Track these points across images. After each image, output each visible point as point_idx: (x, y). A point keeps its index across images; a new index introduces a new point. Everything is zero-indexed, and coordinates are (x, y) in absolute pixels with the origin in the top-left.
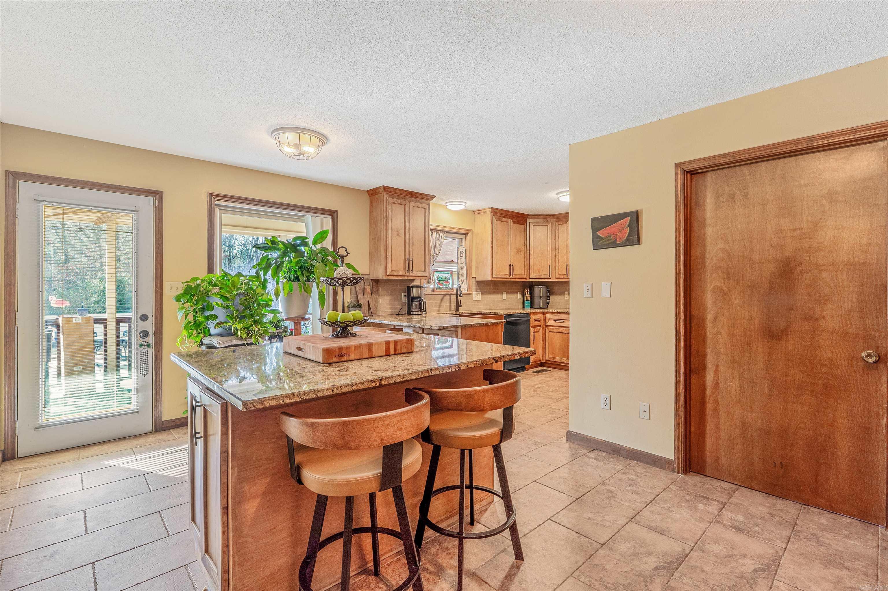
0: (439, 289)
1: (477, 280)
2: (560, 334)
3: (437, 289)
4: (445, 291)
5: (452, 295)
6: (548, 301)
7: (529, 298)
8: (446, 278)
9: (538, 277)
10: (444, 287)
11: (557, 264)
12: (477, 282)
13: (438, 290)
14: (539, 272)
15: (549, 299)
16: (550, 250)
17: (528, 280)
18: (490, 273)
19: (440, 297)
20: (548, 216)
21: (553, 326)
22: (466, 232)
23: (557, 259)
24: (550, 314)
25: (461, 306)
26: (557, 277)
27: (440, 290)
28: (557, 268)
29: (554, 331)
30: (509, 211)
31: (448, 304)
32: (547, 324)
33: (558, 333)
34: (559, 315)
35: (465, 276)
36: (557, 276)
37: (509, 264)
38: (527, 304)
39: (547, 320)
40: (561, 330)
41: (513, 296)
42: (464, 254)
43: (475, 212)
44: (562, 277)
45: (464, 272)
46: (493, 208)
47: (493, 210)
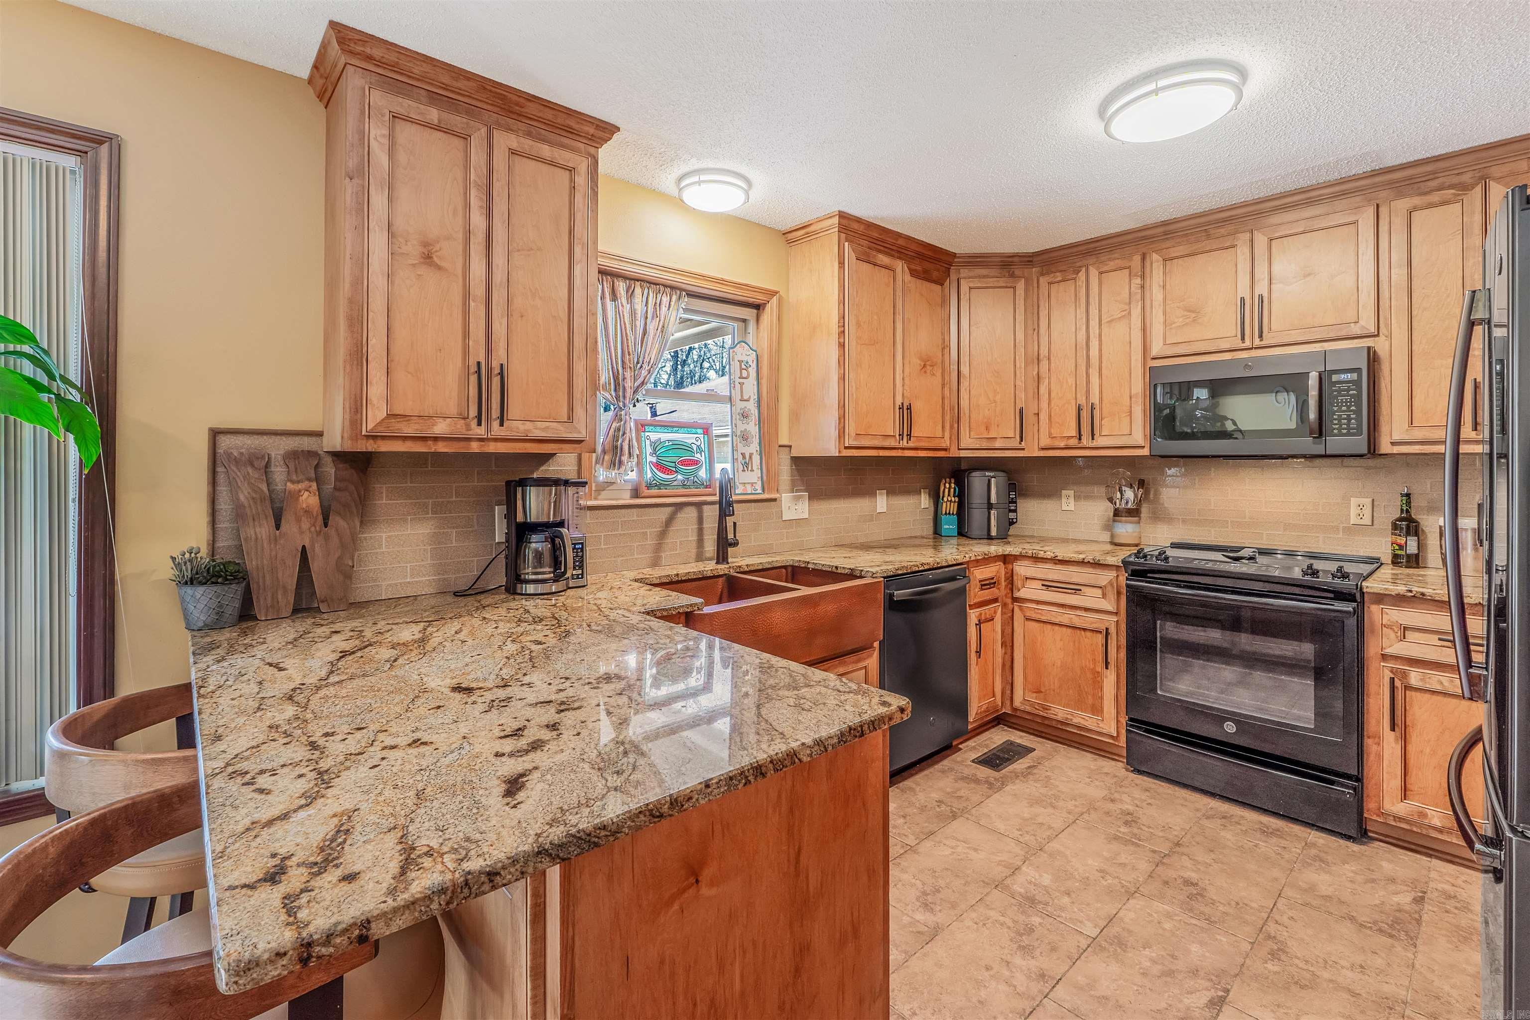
0: (659, 486)
1: (795, 453)
2: (1064, 629)
3: (649, 486)
4: (682, 491)
5: (705, 507)
6: (1012, 515)
7: (954, 508)
8: (688, 448)
9: (985, 445)
10: (680, 477)
11: (1044, 405)
12: (797, 461)
13: (654, 491)
14: (987, 428)
15: (1015, 511)
16: (1021, 363)
17: (954, 453)
18: (834, 433)
19: (663, 514)
20: (1016, 259)
21: (1038, 602)
22: (759, 298)
23: (1043, 389)
24: (1026, 563)
25: (735, 544)
26: (1042, 445)
27: (663, 491)
28: (1043, 416)
29: (1044, 618)
30: (899, 235)
31: (693, 537)
32: (1017, 594)
33: (1057, 628)
34: (1059, 567)
35: (756, 441)
36: (1045, 441)
37: (899, 401)
38: (949, 525)
39: (1018, 582)
40: (1066, 617)
41: (905, 503)
42: (752, 371)
43: (790, 236)
44: (1062, 445)
45: (753, 428)
46: (842, 215)
47: (844, 222)
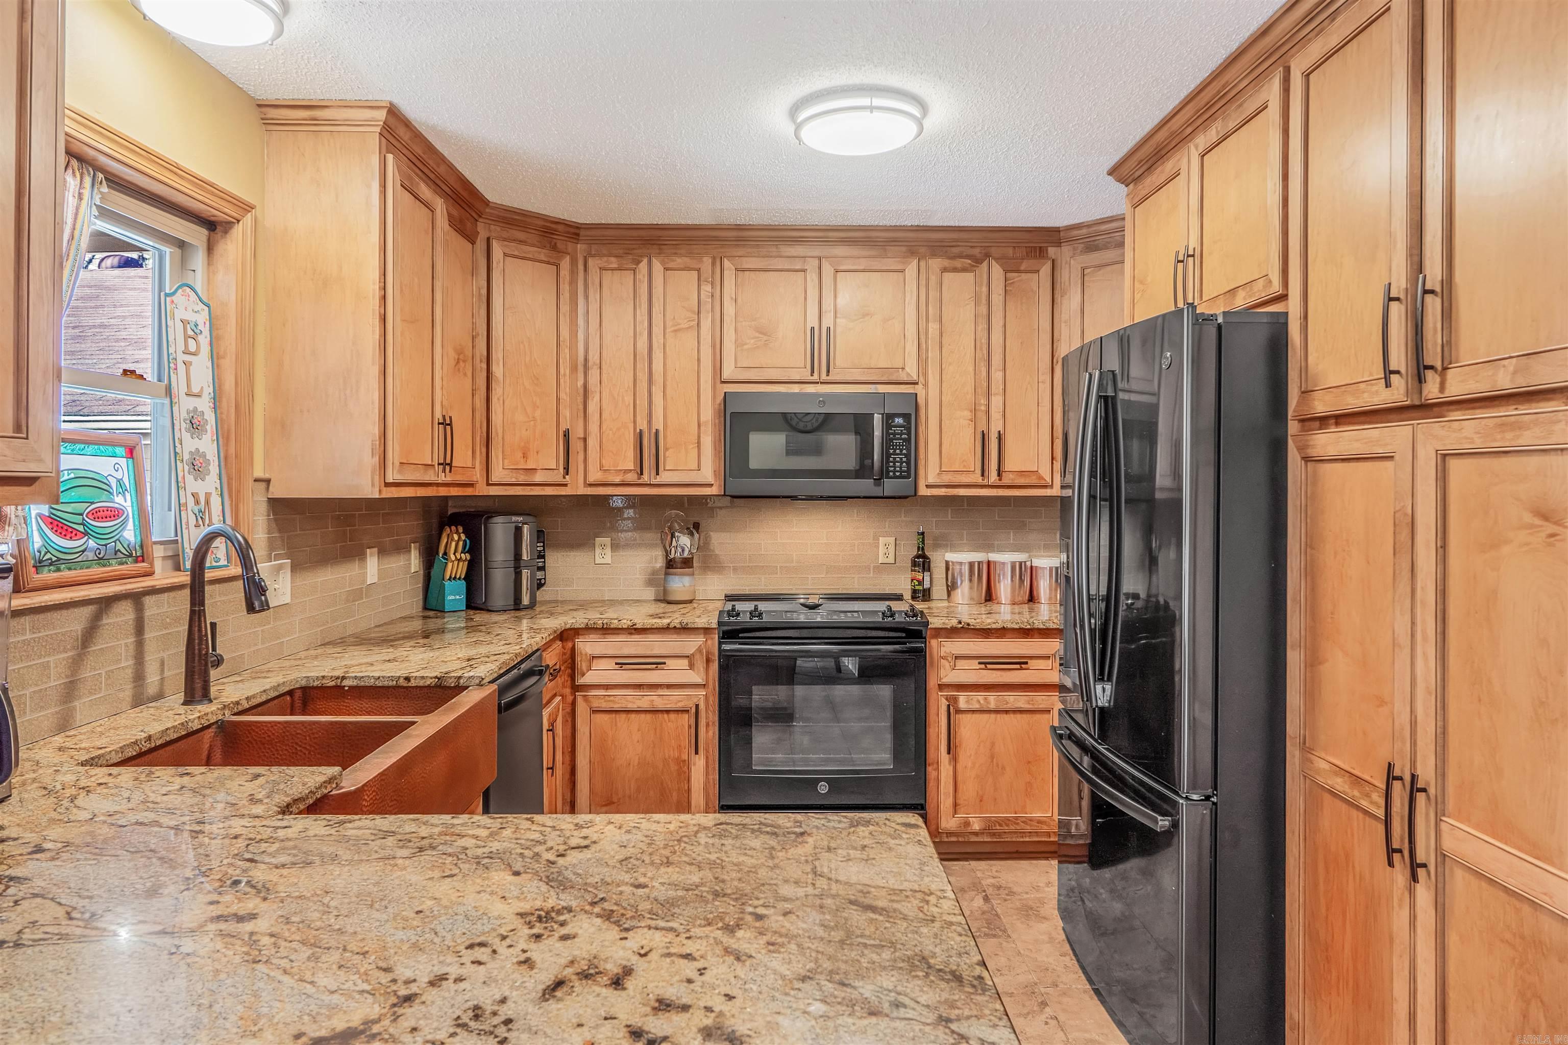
0: (55, 564)
1: (277, 491)
2: (643, 716)
3: (39, 565)
4: (97, 571)
5: (148, 601)
6: (540, 575)
7: (462, 570)
8: (100, 485)
9: (522, 478)
10: (92, 543)
11: (593, 427)
12: (275, 504)
13: (48, 575)
14: (525, 456)
15: (542, 569)
16: (565, 369)
17: (483, 490)
18: (370, 461)
19: (77, 621)
20: (560, 228)
21: (607, 687)
22: (219, 210)
23: (593, 406)
24: (593, 637)
25: (219, 662)
26: (591, 479)
27: (66, 574)
28: (592, 442)
29: (616, 706)
30: (443, 159)
31: (128, 663)
32: (581, 681)
33: (633, 716)
34: (636, 637)
35: (214, 469)
36: (595, 475)
37: (438, 415)
38: (454, 595)
39: (582, 664)
40: (645, 700)
41: (396, 563)
42: (204, 340)
43: (273, 113)
44: (617, 480)
45: (207, 445)
46: (393, 111)
47: (392, 122)
